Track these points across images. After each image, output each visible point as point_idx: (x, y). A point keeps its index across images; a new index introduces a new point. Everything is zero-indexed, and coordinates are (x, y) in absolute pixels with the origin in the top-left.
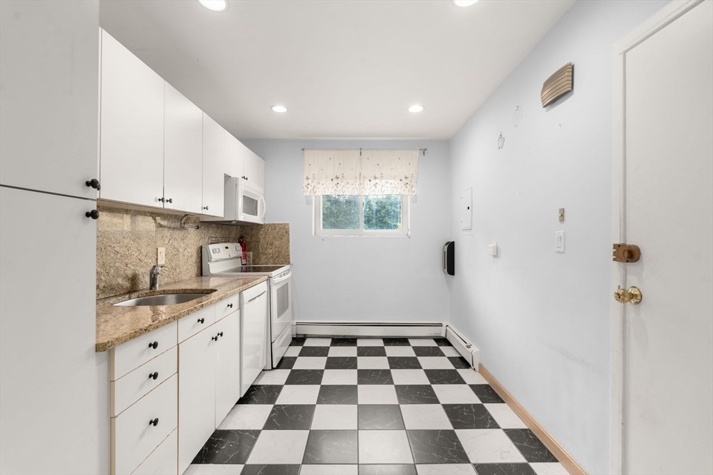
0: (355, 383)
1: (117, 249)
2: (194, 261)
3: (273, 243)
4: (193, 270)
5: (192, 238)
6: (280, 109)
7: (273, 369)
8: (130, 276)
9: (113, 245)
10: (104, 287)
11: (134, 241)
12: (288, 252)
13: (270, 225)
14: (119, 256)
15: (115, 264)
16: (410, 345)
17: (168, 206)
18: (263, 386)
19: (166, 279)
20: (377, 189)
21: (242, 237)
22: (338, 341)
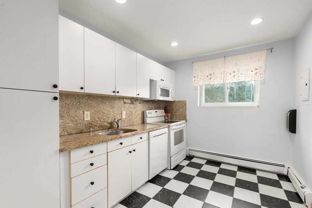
0: (209, 189)
1: (104, 112)
2: (140, 117)
3: (179, 110)
4: (140, 121)
5: (139, 108)
6: (175, 44)
7: (171, 169)
8: (110, 122)
9: (102, 110)
10: (99, 126)
11: (111, 109)
12: (186, 114)
13: (178, 101)
14: (105, 114)
15: (103, 117)
16: (256, 174)
17: (117, 94)
18: (163, 176)
19: (126, 124)
20: (235, 79)
21: (166, 107)
22: (210, 162)
